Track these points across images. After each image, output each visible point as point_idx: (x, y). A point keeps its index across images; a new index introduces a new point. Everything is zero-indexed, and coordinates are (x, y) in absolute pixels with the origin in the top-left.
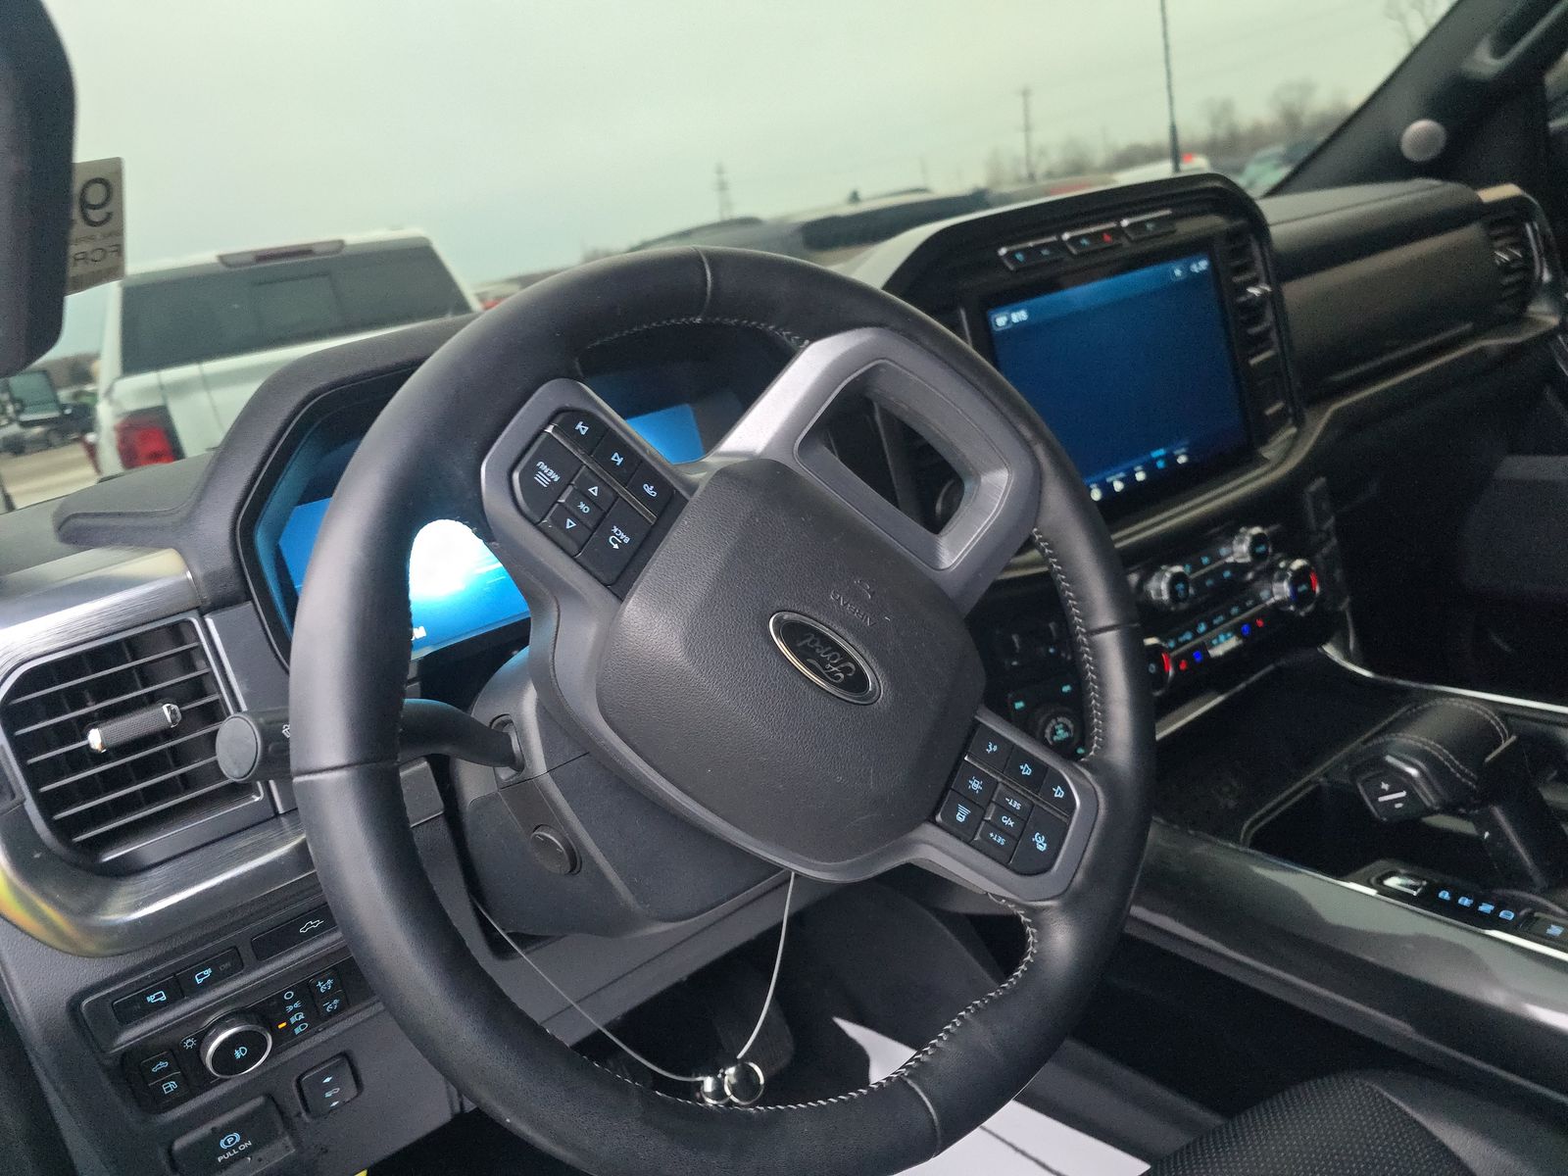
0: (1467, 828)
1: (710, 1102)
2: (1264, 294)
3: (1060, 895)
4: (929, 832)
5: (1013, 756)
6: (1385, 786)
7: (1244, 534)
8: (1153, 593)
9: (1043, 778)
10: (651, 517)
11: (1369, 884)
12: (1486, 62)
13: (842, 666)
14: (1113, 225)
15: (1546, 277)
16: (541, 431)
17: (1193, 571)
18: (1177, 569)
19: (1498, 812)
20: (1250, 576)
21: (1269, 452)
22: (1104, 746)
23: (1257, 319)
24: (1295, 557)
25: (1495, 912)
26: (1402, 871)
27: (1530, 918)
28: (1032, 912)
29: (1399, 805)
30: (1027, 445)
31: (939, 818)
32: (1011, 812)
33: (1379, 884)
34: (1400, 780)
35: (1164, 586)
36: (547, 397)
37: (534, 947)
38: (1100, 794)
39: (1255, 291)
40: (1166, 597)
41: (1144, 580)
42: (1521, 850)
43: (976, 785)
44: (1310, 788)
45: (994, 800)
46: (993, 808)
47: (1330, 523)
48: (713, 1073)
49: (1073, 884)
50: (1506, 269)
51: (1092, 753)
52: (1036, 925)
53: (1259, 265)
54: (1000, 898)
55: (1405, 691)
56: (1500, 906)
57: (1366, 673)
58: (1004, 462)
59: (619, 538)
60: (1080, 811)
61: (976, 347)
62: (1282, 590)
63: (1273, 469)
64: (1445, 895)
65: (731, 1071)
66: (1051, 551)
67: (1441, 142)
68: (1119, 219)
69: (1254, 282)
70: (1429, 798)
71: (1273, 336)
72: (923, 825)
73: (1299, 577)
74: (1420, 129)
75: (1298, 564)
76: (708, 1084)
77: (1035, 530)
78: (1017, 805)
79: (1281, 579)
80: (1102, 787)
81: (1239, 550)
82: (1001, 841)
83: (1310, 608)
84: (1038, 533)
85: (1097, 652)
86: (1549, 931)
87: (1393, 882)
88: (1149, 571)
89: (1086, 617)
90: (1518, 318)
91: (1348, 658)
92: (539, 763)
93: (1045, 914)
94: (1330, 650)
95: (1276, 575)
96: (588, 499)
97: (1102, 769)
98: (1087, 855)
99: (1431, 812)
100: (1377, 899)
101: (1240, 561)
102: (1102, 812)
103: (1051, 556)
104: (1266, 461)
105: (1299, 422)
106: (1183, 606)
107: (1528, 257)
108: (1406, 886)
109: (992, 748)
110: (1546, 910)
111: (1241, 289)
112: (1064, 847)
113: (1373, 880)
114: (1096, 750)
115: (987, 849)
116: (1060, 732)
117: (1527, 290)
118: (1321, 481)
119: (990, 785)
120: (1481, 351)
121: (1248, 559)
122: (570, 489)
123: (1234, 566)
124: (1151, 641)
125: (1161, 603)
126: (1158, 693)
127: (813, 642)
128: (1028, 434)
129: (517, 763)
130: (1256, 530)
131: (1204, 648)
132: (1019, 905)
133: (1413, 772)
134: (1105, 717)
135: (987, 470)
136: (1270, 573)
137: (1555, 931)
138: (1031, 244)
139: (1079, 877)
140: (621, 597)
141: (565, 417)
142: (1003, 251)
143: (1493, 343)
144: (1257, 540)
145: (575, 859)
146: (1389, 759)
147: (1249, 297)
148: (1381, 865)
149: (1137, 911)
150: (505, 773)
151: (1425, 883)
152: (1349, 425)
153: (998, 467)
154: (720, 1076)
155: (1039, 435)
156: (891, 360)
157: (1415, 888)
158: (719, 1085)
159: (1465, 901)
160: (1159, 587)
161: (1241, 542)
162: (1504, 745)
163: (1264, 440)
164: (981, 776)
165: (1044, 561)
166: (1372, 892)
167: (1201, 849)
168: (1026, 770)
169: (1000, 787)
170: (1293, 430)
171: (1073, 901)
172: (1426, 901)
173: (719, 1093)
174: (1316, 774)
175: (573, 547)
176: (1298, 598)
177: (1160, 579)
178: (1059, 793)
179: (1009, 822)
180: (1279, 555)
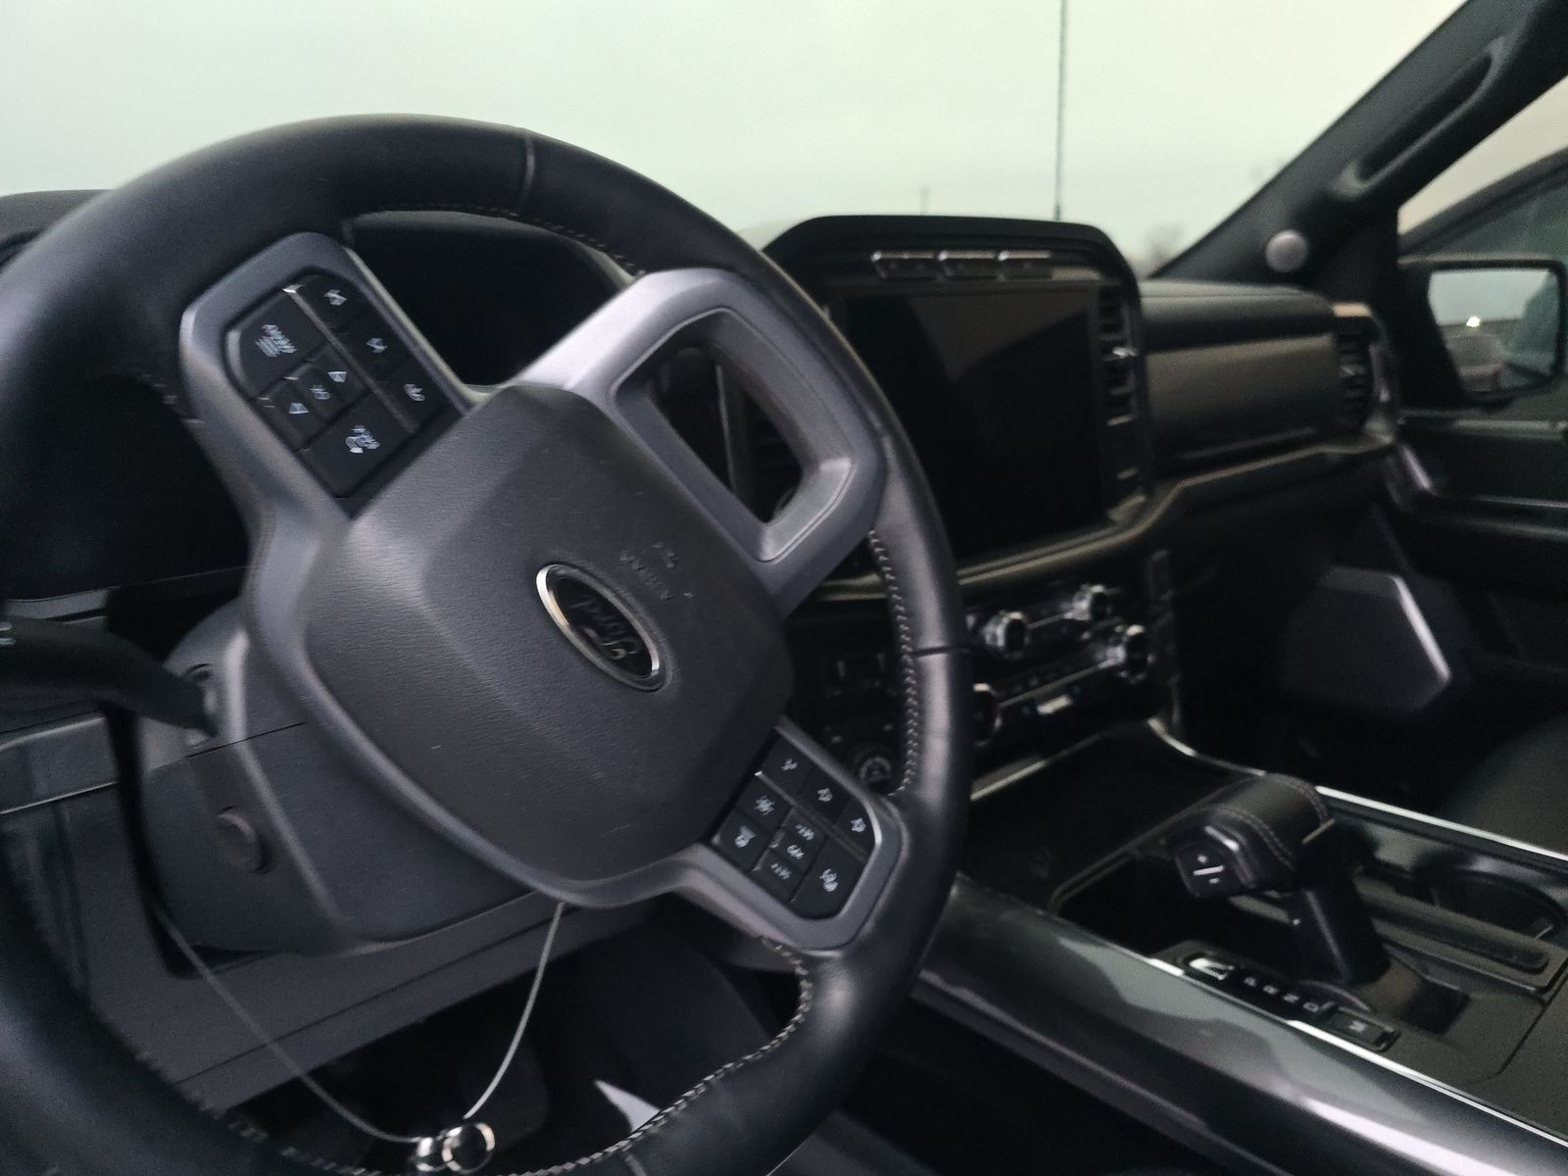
0: (1279, 915)
1: (424, 1167)
2: (1129, 358)
3: (847, 943)
4: (702, 855)
5: (813, 778)
6: (1202, 859)
7: (1085, 592)
8: (988, 638)
9: (844, 807)
10: (409, 426)
11: (1174, 963)
12: (1351, 184)
13: (624, 640)
14: (989, 255)
15: (1384, 396)
16: (277, 290)
17: (1033, 618)
18: (1016, 615)
19: (1311, 897)
20: (1086, 636)
21: (1118, 514)
22: (917, 781)
23: (1120, 381)
24: (1130, 623)
25: (1299, 1004)
26: (1210, 953)
27: (1333, 1011)
28: (811, 963)
29: (1214, 881)
30: (874, 436)
31: (716, 840)
32: (801, 843)
33: (1185, 965)
34: (1219, 854)
35: (1000, 631)
36: (291, 252)
37: (227, 966)
38: (905, 835)
39: (1121, 352)
40: (1001, 642)
41: (982, 622)
42: (1331, 941)
43: (765, 806)
44: (1122, 862)
45: (783, 825)
46: (780, 836)
47: (1167, 596)
48: (433, 1134)
49: (861, 935)
50: (1349, 382)
51: (901, 788)
52: (814, 978)
53: (1127, 331)
54: (777, 944)
55: (1224, 773)
56: (1306, 996)
57: (1188, 751)
58: (849, 450)
59: (361, 442)
60: (881, 854)
61: (833, 318)
62: (1117, 654)
63: (1121, 531)
64: (1251, 982)
65: (456, 1132)
66: (885, 559)
67: (1302, 257)
68: (999, 250)
69: (1121, 344)
70: (1246, 875)
71: (1133, 402)
72: (694, 845)
73: (1134, 645)
74: (1286, 239)
75: (1134, 630)
76: (425, 1146)
77: (872, 532)
78: (809, 834)
79: (1116, 643)
80: (910, 829)
81: (1080, 608)
82: (785, 874)
83: (1140, 677)
84: (874, 536)
85: (921, 676)
86: (1352, 1027)
87: (1200, 964)
88: (986, 616)
89: (916, 634)
90: (1356, 433)
91: (1172, 733)
92: (236, 725)
93: (827, 966)
94: (1155, 724)
95: (1111, 640)
96: (329, 385)
97: (911, 807)
98: (882, 902)
99: (1243, 891)
100: (1183, 980)
101: (1079, 618)
102: (904, 854)
103: (892, 583)
104: (1113, 523)
105: (1149, 492)
106: (1018, 655)
107: (1369, 377)
108: (1212, 969)
109: (790, 765)
110: (1351, 1005)
111: (1108, 349)
112: (857, 890)
113: (1180, 960)
114: (907, 785)
115: (766, 882)
116: (876, 773)
117: (1365, 406)
118: (1160, 555)
119: (781, 807)
120: (1322, 455)
121: (1086, 617)
122: (304, 368)
123: (1072, 622)
124: (981, 687)
125: (995, 649)
126: (982, 744)
127: (592, 606)
128: (878, 425)
129: (209, 724)
130: (1098, 589)
131: (1033, 704)
132: (797, 955)
133: (1232, 845)
134: (921, 749)
135: (829, 456)
136: (1107, 637)
137: (1358, 1027)
138: (906, 256)
139: (869, 927)
140: (353, 512)
141: (314, 281)
142: (877, 256)
143: (1333, 450)
144: (1098, 599)
145: (267, 852)
146: (1210, 830)
147: (1114, 359)
148: (1188, 946)
149: (930, 977)
150: (195, 739)
151: (1231, 968)
152: (1194, 506)
153: (840, 455)
154: (440, 1138)
155: (889, 427)
156: (735, 311)
157: (1220, 972)
158: (438, 1148)
159: (1271, 990)
160: (996, 632)
161: (1082, 598)
162: (1323, 827)
163: (1115, 502)
164: (772, 796)
165: (884, 586)
166: (1177, 972)
167: (1008, 916)
168: (825, 795)
169: (792, 812)
170: (1140, 499)
171: (858, 954)
172: (1232, 986)
173: (435, 1157)
174: (1132, 847)
175: (297, 437)
176: (1131, 664)
177: (998, 623)
178: (858, 826)
179: (796, 852)
180: (1117, 619)
